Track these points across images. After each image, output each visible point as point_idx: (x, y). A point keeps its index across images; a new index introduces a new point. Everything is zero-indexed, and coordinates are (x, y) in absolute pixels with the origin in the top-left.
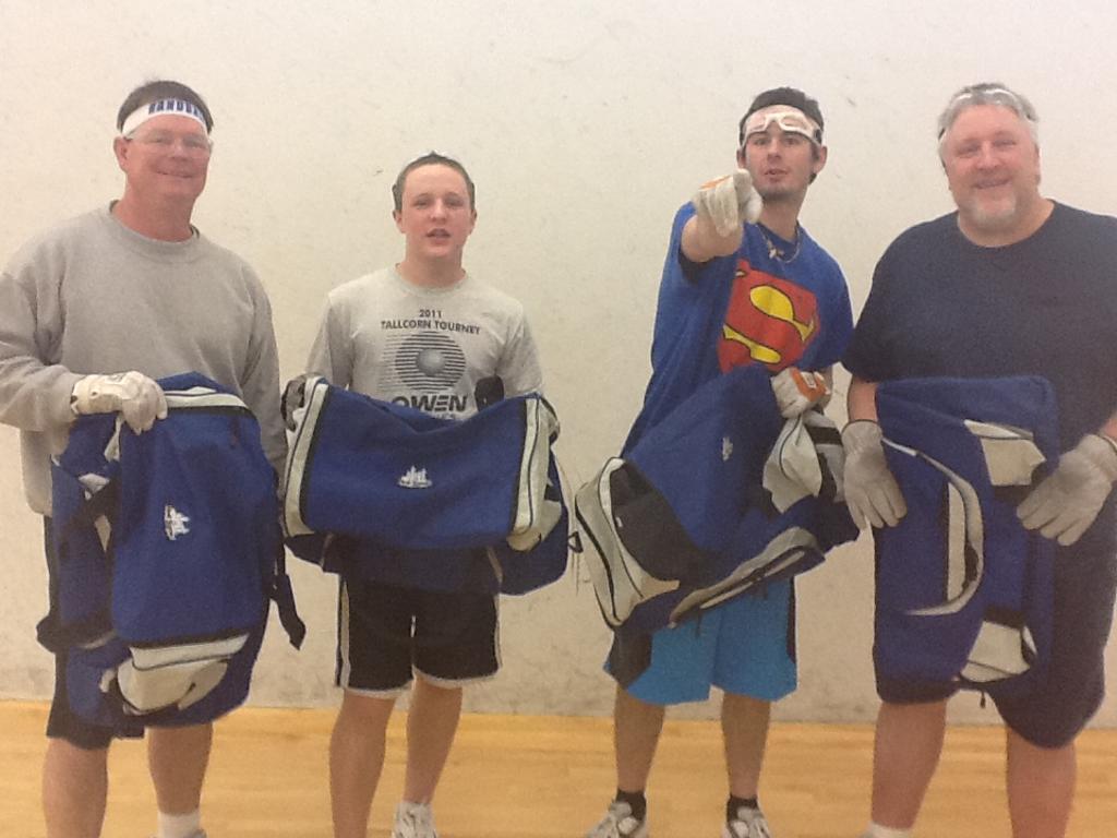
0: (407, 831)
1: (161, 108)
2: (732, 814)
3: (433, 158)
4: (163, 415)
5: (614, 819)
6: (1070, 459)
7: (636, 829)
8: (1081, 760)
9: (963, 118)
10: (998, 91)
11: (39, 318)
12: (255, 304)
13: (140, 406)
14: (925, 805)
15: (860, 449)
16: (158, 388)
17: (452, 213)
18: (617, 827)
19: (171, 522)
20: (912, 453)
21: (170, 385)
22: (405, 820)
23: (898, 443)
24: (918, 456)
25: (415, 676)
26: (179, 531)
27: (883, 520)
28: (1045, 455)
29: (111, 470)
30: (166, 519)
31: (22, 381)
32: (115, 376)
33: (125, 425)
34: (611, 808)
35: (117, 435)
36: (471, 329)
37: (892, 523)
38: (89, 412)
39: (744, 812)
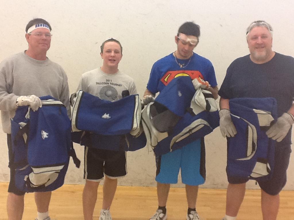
0: (103, 217)
1: (39, 26)
2: (189, 213)
3: (112, 40)
4: (41, 106)
5: (158, 214)
6: (280, 119)
7: (164, 216)
8: (281, 198)
9: (254, 29)
10: (263, 23)
11: (7, 81)
12: (63, 77)
13: (35, 104)
14: (240, 210)
15: (224, 116)
16: (40, 99)
17: (116, 55)
18: (159, 216)
19: (43, 135)
20: (239, 118)
21: (43, 99)
22: (103, 214)
23: (234, 115)
24: (240, 118)
25: (105, 176)
26: (46, 137)
27: (230, 136)
28: (274, 119)
29: (27, 121)
30: (42, 134)
31: (3, 97)
32: (28, 96)
33: (31, 109)
34: (157, 211)
35: (28, 112)
36: (120, 85)
37: (233, 136)
38: (21, 106)
39: (192, 212)
